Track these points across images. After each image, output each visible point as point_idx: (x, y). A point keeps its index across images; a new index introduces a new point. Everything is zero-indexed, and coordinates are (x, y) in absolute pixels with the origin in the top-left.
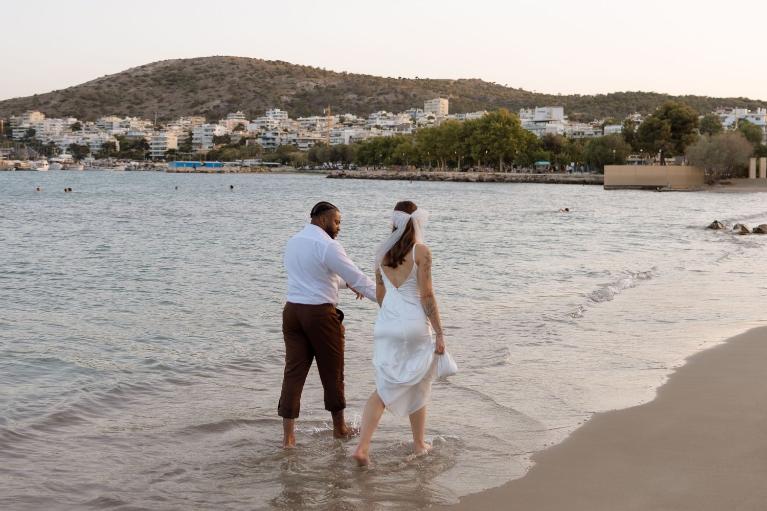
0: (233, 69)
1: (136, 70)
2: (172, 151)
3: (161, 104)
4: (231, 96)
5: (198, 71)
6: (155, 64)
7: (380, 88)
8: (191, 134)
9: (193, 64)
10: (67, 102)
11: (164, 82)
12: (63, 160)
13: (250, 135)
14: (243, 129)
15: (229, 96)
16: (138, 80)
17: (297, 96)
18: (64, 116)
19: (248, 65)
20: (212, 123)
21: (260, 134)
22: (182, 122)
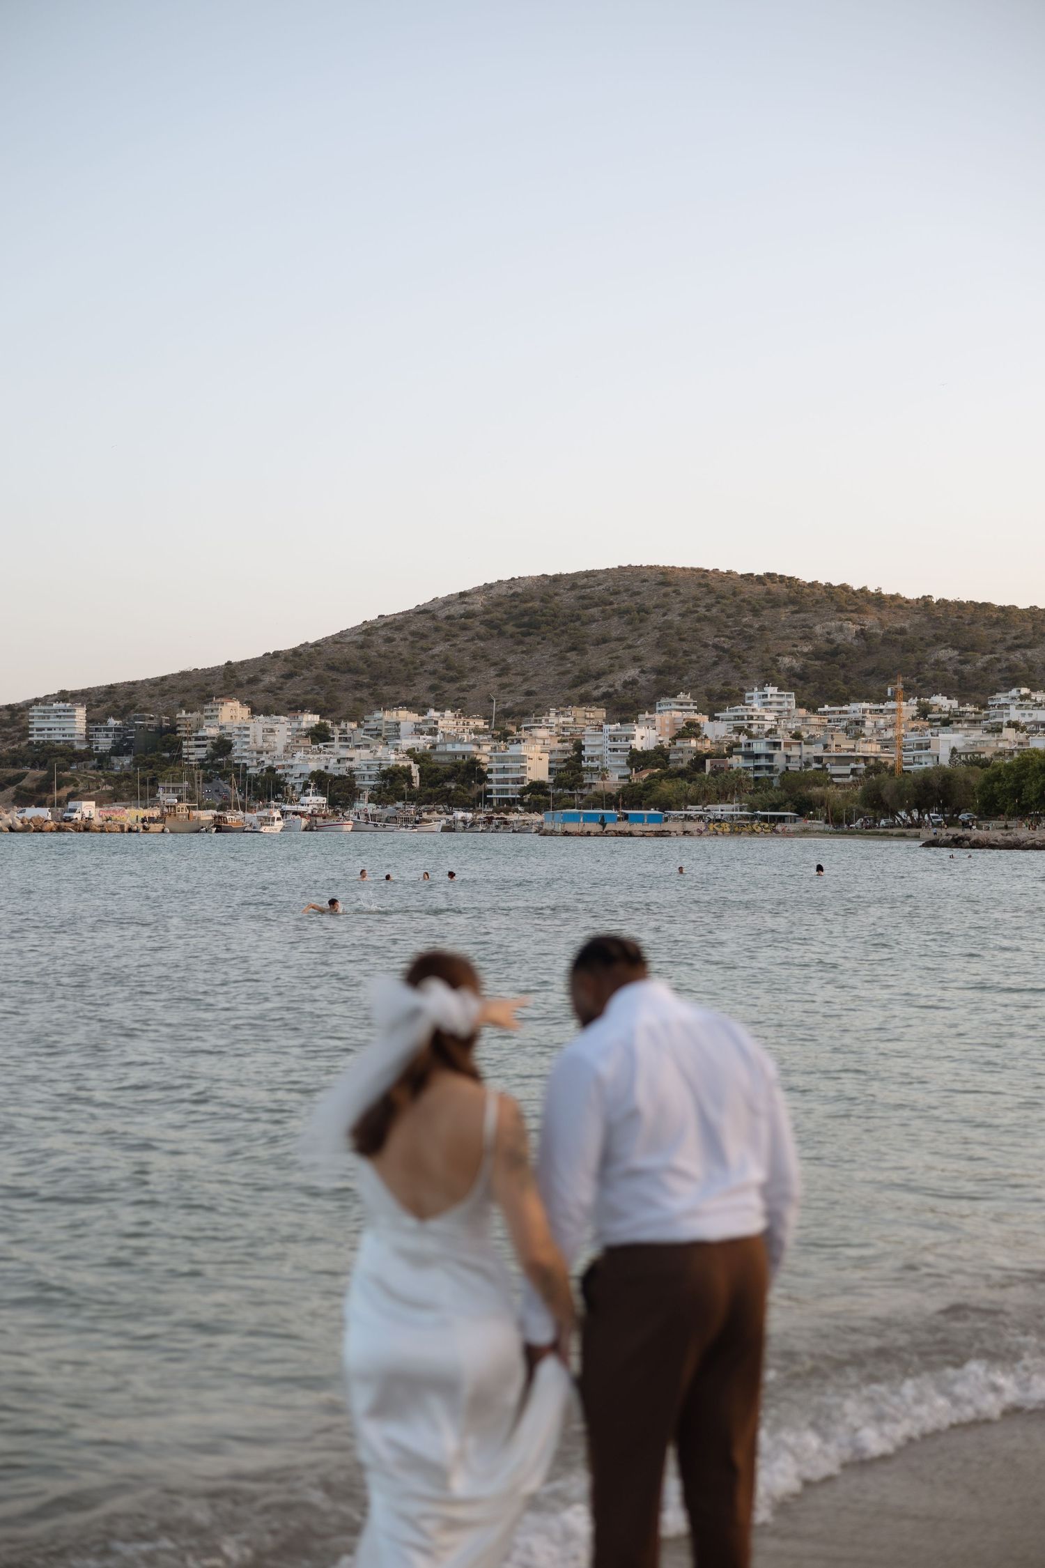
0: (666, 595)
1: (448, 602)
2: (537, 787)
3: (505, 680)
4: (664, 658)
5: (586, 602)
6: (488, 587)
7: (1014, 633)
8: (579, 747)
9: (574, 587)
10: (297, 679)
11: (510, 628)
12: (309, 810)
13: (714, 747)
14: (696, 736)
15: (659, 659)
16: (451, 625)
17: (816, 655)
18: (290, 709)
19: (700, 585)
20: (623, 721)
21: (738, 745)
22: (553, 719)
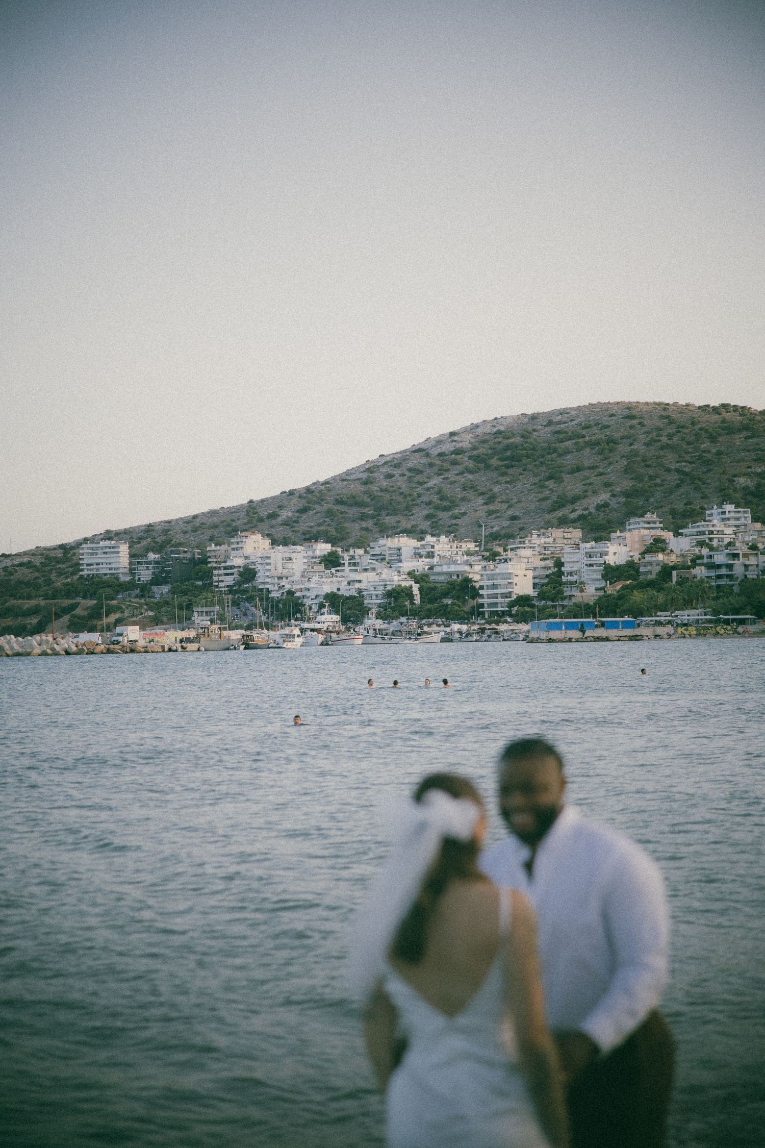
0: (631, 427)
1: (439, 442)
2: (523, 600)
3: (492, 507)
4: (631, 483)
5: (561, 436)
6: (474, 427)
8: (559, 564)
9: (549, 423)
10: (310, 513)
11: (494, 462)
12: (324, 627)
13: (680, 559)
14: (663, 550)
15: (627, 484)
16: (443, 461)
18: (306, 540)
19: (662, 417)
20: (597, 540)
21: (701, 557)
22: (535, 540)
